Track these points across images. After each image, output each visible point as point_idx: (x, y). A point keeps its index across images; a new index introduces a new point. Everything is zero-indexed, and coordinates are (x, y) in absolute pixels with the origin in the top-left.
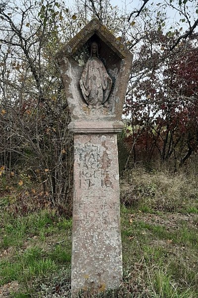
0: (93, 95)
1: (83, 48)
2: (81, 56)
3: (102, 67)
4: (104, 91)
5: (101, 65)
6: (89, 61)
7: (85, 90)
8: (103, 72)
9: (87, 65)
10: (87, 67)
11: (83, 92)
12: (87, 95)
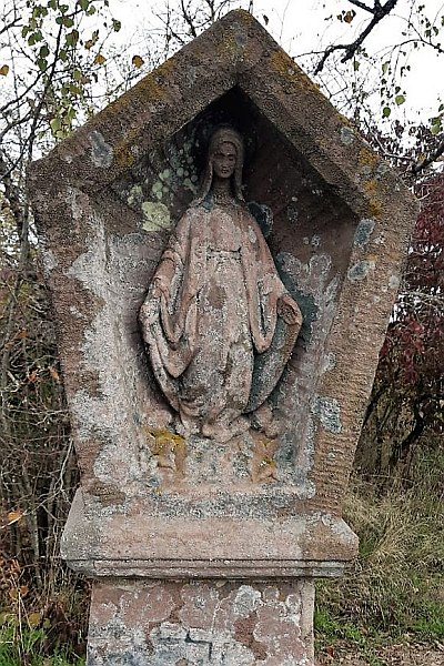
0: (204, 376)
1: (172, 150)
2: (157, 189)
3: (256, 247)
4: (259, 357)
5: (252, 234)
6: (193, 213)
7: (166, 350)
8: (256, 266)
9: (183, 231)
10: (183, 239)
11: (155, 356)
12: (176, 373)
